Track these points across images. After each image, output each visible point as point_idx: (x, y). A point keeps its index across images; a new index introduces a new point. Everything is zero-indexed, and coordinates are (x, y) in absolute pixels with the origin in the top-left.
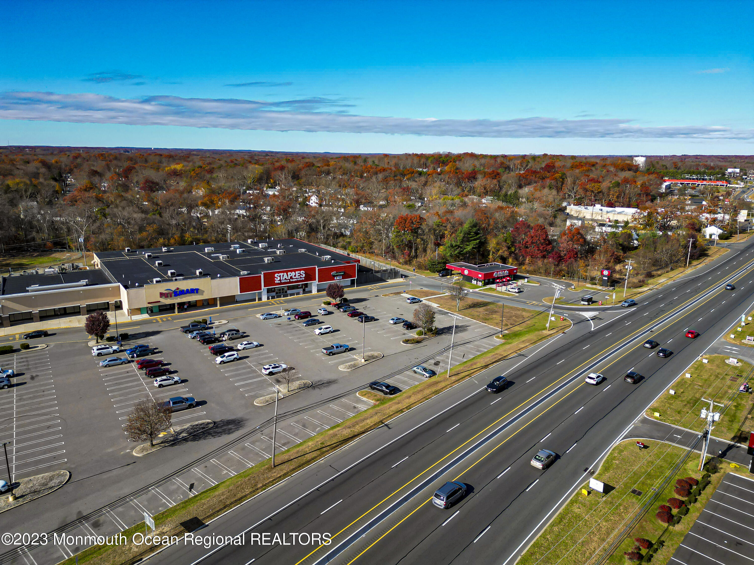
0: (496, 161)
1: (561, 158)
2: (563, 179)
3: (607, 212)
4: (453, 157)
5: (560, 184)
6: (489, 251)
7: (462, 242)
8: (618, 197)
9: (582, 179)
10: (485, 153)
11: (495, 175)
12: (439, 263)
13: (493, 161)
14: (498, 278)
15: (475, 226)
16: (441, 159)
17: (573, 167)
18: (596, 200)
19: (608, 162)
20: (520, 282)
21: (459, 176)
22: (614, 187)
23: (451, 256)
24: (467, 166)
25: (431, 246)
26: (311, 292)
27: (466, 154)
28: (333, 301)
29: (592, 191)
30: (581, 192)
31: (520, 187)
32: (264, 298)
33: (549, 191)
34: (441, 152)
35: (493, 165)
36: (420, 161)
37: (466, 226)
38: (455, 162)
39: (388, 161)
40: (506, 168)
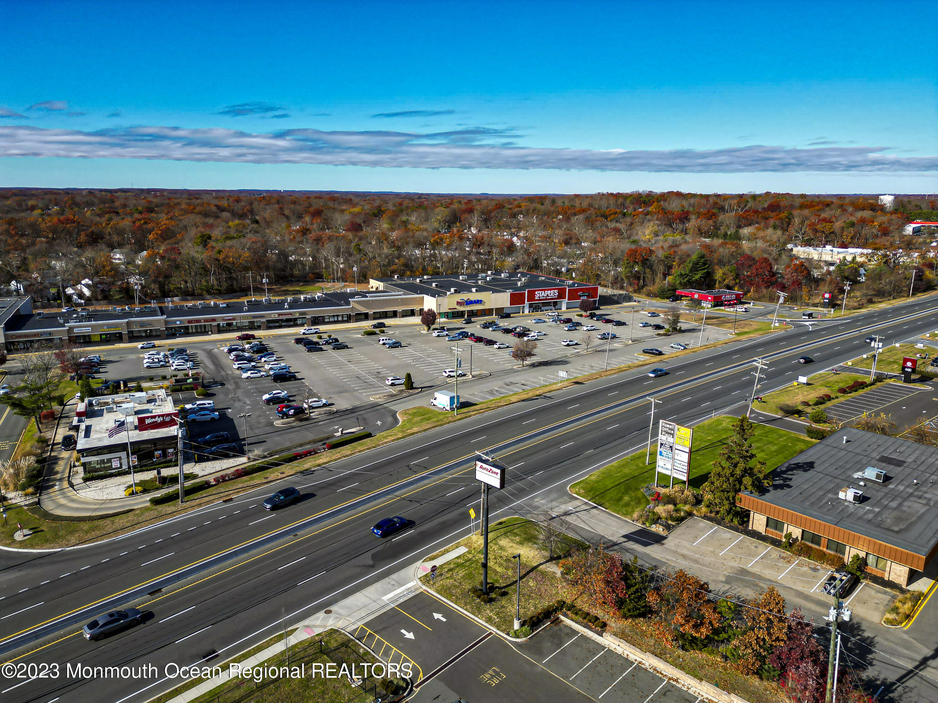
0: (708, 200)
1: (787, 197)
2: (790, 219)
3: (838, 253)
4: (656, 197)
5: (785, 226)
6: (716, 280)
7: (691, 271)
8: (852, 238)
9: (812, 218)
10: (693, 192)
11: (711, 216)
12: (669, 290)
13: (704, 201)
14: (726, 301)
15: (702, 256)
16: (642, 199)
17: (802, 207)
18: (827, 242)
19: (847, 201)
20: (746, 306)
21: (670, 217)
22: (848, 227)
23: (680, 283)
24: (674, 206)
25: (660, 275)
26: (561, 309)
27: (671, 193)
28: (584, 313)
29: (823, 232)
30: (810, 232)
31: (739, 227)
32: (526, 311)
33: (773, 231)
34: (641, 191)
35: (705, 206)
36: (617, 201)
37: (694, 257)
38: (659, 202)
39: (579, 202)
40: (720, 209)
